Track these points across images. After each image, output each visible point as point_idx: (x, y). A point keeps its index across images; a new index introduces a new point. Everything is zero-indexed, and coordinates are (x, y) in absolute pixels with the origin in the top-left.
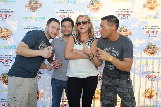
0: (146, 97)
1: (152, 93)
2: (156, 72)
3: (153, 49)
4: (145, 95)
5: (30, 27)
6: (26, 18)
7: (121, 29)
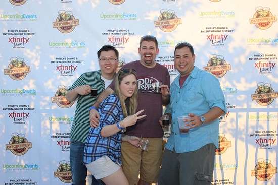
0: (258, 177)
1: (268, 169)
4: (256, 173)
5: (60, 59)
6: (53, 44)
7: (212, 60)
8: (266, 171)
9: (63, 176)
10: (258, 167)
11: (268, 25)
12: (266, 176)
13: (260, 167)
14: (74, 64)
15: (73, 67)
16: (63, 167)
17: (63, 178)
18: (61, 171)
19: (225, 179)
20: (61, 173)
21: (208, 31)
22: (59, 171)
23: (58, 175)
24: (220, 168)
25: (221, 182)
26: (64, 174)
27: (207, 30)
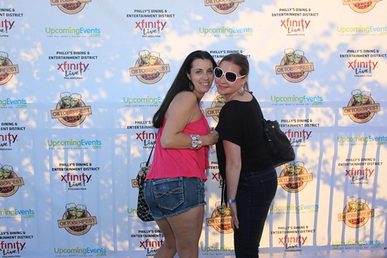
0: (347, 222)
1: (361, 212)
2: (373, 161)
3: (366, 106)
4: (344, 217)
5: (63, 53)
6: (52, 31)
7: (287, 56)
8: (359, 215)
9: (71, 226)
10: (347, 209)
11: (368, 6)
12: (358, 221)
13: (351, 209)
14: (84, 61)
15: (82, 66)
16: (71, 212)
17: (71, 228)
18: (68, 218)
19: (301, 226)
20: (69, 220)
21: (282, 15)
22: (65, 218)
23: (64, 223)
24: (295, 211)
25: (296, 230)
26: (73, 223)
27: (281, 12)
